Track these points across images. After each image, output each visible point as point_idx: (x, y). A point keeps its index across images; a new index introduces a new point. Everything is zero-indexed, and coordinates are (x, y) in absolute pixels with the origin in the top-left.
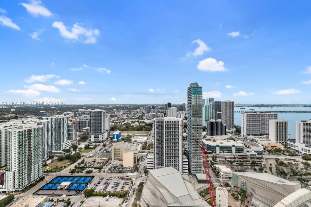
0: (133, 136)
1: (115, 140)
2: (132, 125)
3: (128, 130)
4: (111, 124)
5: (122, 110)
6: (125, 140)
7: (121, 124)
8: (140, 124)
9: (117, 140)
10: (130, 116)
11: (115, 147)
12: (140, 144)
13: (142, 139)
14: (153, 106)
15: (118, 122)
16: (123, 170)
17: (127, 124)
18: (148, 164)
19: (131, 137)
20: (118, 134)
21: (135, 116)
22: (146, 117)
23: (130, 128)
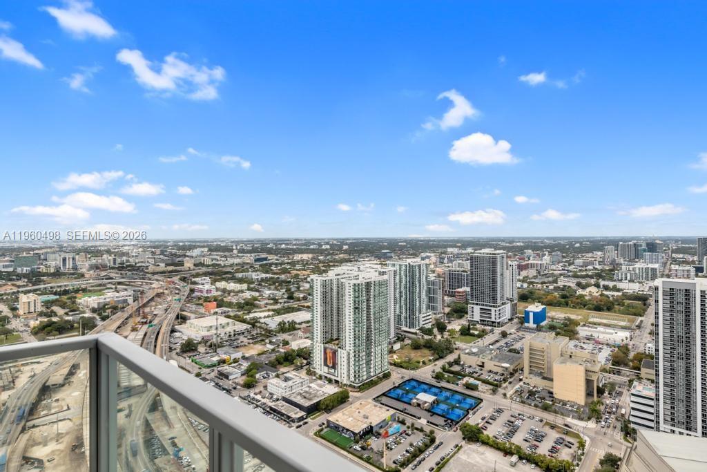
0: (581, 324)
1: (531, 325)
2: (578, 293)
3: (567, 304)
4: (519, 284)
5: (549, 252)
6: (558, 330)
7: (545, 287)
8: (606, 293)
9: (535, 326)
10: (571, 268)
11: (530, 343)
12: (605, 347)
13: (612, 334)
14: (648, 245)
15: (537, 283)
16: (553, 404)
17: (563, 290)
18: (633, 409)
19: (577, 324)
20: (538, 311)
21: (586, 270)
22: (626, 274)
23: (574, 300)
